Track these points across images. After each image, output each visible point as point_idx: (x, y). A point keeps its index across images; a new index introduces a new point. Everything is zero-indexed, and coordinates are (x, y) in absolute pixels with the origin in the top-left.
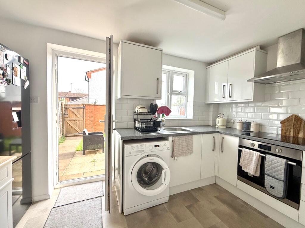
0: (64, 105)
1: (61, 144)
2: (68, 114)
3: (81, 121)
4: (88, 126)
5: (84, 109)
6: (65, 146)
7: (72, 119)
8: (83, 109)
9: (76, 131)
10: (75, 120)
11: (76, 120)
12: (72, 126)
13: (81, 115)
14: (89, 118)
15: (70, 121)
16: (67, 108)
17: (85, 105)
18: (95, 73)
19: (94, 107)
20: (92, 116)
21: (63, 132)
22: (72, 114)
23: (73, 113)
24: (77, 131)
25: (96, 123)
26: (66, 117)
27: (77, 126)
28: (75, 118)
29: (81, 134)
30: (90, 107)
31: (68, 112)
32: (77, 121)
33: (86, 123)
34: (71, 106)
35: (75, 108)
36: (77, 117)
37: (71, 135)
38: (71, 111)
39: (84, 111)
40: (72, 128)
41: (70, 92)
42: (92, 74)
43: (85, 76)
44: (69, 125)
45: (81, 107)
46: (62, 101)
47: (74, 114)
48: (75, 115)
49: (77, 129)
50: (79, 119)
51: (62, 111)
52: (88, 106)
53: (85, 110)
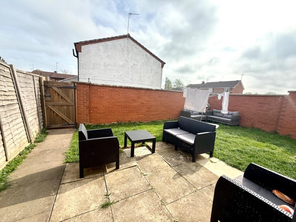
0: (43, 81)
1: (39, 144)
2: (50, 96)
3: (71, 107)
4: (81, 114)
5: (75, 89)
6: (46, 150)
7: (57, 103)
8: (73, 90)
9: (64, 121)
10: (61, 106)
11: (64, 106)
12: (57, 113)
13: (71, 98)
14: (83, 102)
15: (54, 106)
16: (49, 86)
17: (76, 84)
18: (86, 46)
19: (89, 87)
20: (86, 100)
21: (44, 122)
22: (56, 96)
23: (58, 95)
24: (66, 121)
25: (93, 109)
26: (48, 101)
27: (66, 113)
28: (61, 102)
29: (72, 125)
30: (84, 87)
31: (50, 93)
32: (66, 106)
33: (79, 109)
34: (55, 85)
35: (61, 88)
36: (64, 101)
37: (57, 127)
38: (55, 92)
39: (75, 93)
40: (57, 116)
41: (55, 72)
42: (83, 47)
43: (73, 50)
44: (54, 112)
45: (71, 86)
46: (41, 76)
47: (60, 97)
48: (62, 97)
49: (65, 117)
50: (68, 104)
51: (41, 91)
52: (80, 85)
53: (76, 91)
